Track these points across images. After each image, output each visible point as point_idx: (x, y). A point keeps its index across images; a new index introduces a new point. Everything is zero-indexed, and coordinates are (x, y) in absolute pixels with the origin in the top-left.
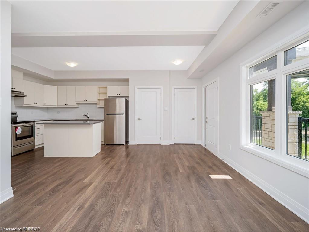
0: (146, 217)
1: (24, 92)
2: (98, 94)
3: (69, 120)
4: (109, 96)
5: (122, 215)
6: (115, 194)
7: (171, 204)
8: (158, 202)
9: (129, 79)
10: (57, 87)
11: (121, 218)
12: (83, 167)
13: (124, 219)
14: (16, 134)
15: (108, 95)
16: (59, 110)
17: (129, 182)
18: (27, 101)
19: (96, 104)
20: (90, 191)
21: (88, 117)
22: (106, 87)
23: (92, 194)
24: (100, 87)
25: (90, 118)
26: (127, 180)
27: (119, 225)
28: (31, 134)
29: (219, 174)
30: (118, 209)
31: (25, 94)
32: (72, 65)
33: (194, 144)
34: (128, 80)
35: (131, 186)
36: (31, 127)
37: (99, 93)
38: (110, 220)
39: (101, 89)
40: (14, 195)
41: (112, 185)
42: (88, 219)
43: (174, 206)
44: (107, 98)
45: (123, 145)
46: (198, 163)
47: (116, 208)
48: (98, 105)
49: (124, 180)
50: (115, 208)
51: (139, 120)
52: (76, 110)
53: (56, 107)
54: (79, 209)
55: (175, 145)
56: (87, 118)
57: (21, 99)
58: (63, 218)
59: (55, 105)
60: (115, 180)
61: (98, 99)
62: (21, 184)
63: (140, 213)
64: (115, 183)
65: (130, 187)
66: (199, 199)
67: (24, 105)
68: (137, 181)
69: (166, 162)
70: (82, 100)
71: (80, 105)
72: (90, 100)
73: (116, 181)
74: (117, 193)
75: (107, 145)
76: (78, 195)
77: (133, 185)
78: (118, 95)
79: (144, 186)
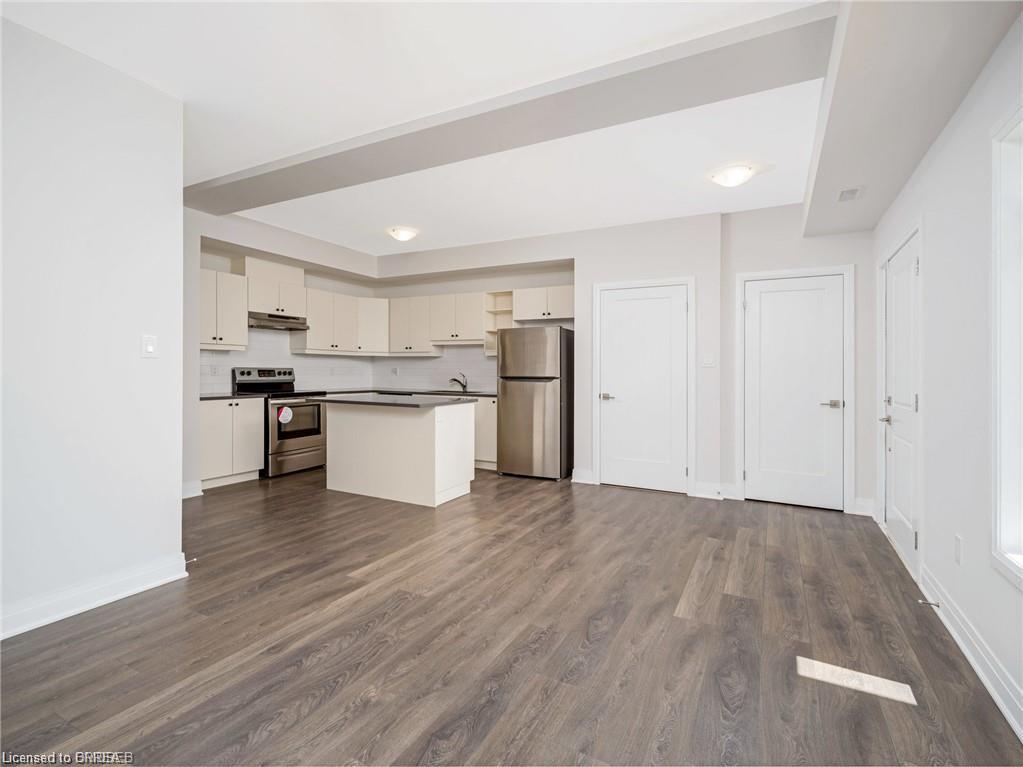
0: (406, 742)
1: (305, 319)
2: (491, 316)
3: (410, 394)
4: (518, 321)
5: (347, 709)
6: (389, 634)
7: (529, 727)
8: (491, 702)
9: (573, 259)
10: (387, 300)
11: (334, 718)
12: (383, 534)
13: (342, 722)
14: (279, 423)
15: (517, 316)
16: (397, 365)
17: (463, 604)
18: (314, 340)
19: (482, 346)
20: (338, 606)
21: (464, 387)
22: (511, 293)
23: (336, 618)
24: (496, 295)
25: (469, 389)
26: (462, 599)
27: (312, 735)
28: (316, 426)
29: (856, 666)
30: (355, 683)
31: (308, 324)
32: (404, 235)
33: (842, 511)
34: (568, 265)
35: (457, 622)
36: (316, 408)
37: (495, 313)
38: (305, 710)
39: (499, 299)
40: (186, 574)
41: (408, 602)
42: (261, 687)
43: (530, 738)
44: (515, 326)
45: (555, 480)
46: (787, 594)
47: (351, 680)
48: (487, 348)
49: (452, 597)
50: (351, 677)
51: (606, 402)
52: (429, 363)
53: (387, 355)
54: (269, 650)
55: (747, 503)
56: (459, 389)
57: (298, 335)
58: (216, 665)
59: (382, 350)
60: (429, 591)
61: (489, 332)
62: (223, 551)
63: (401, 721)
64: (425, 598)
65: (452, 622)
66: (655, 745)
67: (307, 352)
68: (488, 609)
69: (648, 564)
70: (444, 337)
71: (445, 350)
72: (465, 336)
73: (430, 594)
74: (398, 631)
75: (505, 474)
76: (304, 610)
77: (466, 618)
78: (545, 317)
79: (495, 634)
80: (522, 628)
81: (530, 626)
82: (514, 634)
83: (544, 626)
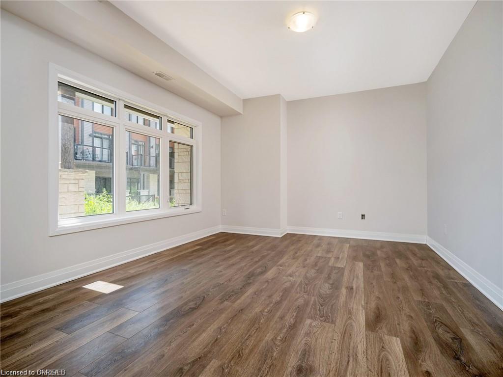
6: (307, 296)
17: (278, 314)
26: (282, 318)
30: (301, 280)
35: (276, 303)
41: (316, 314)
49: (289, 319)
60: (310, 325)
64: (309, 318)
65: (279, 303)
68: (261, 311)
73: (308, 321)
74: (304, 297)
77: (272, 305)
79: (253, 298)
80: (239, 301)
81: (234, 302)
82: (243, 298)
83: (226, 303)
